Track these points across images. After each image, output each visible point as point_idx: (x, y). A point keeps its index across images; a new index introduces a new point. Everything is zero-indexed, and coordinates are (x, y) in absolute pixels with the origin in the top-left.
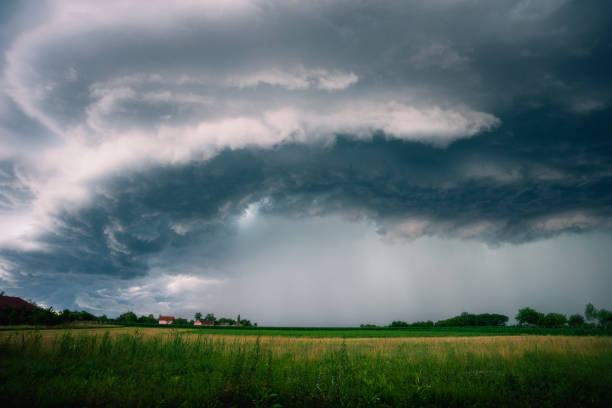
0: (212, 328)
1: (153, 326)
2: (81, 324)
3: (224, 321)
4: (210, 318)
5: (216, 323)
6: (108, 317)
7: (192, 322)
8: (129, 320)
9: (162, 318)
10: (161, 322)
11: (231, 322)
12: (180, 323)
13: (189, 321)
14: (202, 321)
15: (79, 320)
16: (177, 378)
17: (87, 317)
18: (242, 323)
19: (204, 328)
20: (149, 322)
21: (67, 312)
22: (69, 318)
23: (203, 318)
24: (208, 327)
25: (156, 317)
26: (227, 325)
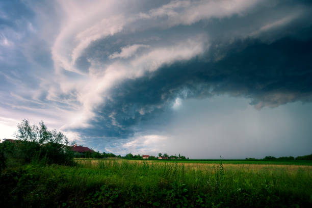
0: (167, 160)
1: (140, 160)
2: (111, 158)
3: (172, 157)
4: (166, 156)
5: (169, 158)
6: (121, 156)
7: (158, 157)
8: (130, 157)
9: (144, 156)
10: (144, 158)
11: (176, 157)
12: (152, 158)
13: (156, 157)
14: (162, 157)
15: (110, 157)
16: (142, 177)
17: (113, 156)
18: (181, 157)
19: (163, 160)
20: (138, 158)
21: (104, 153)
22: (105, 156)
23: (162, 155)
24: (165, 160)
25: (141, 155)
26: (174, 158)
